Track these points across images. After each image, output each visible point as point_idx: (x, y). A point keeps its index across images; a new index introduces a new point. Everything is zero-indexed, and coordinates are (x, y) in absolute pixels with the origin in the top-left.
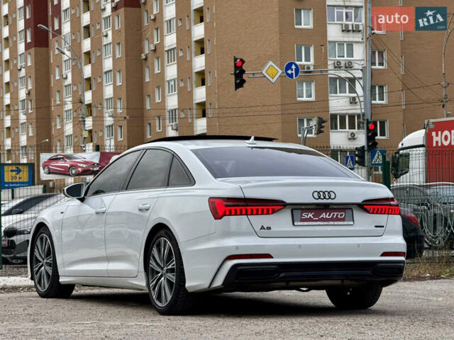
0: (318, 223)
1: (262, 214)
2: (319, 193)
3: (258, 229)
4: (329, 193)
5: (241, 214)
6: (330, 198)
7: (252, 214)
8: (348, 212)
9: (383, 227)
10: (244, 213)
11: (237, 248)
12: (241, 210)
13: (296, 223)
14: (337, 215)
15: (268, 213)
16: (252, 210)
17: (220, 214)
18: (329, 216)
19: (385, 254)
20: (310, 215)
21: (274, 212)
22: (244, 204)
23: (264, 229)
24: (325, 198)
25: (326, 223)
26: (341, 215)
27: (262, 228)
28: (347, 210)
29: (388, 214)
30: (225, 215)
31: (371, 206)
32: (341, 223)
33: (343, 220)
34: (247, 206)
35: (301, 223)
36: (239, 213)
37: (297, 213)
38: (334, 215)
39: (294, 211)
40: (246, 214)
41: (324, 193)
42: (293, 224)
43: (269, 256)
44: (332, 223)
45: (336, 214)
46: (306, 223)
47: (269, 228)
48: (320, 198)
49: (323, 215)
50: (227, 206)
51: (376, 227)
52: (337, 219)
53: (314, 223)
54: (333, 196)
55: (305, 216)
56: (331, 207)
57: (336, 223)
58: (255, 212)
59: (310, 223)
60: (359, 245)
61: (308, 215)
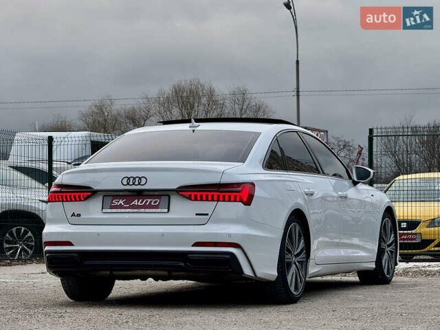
0: (128, 210)
1: (75, 200)
2: (129, 179)
3: (69, 216)
4: (140, 178)
5: (59, 201)
7: (67, 201)
8: (165, 199)
9: (207, 215)
10: (61, 199)
12: (58, 197)
13: (104, 210)
14: (151, 202)
15: (80, 200)
16: (66, 197)
18: (141, 203)
19: (197, 244)
20: (121, 202)
21: (85, 199)
23: (75, 216)
25: (136, 210)
26: (155, 202)
27: (73, 215)
28: (163, 197)
29: (218, 201)
31: (193, 193)
32: (154, 210)
33: (157, 207)
35: (110, 211)
37: (108, 200)
38: (147, 202)
39: (106, 198)
40: (63, 201)
41: (134, 178)
42: (102, 211)
44: (143, 210)
45: (149, 200)
46: (114, 210)
47: (79, 215)
49: (135, 202)
51: (197, 214)
52: (150, 207)
53: (123, 210)
54: (143, 181)
55: (115, 203)
57: (147, 210)
58: (69, 198)
59: (119, 210)
60: (163, 235)
61: (118, 202)
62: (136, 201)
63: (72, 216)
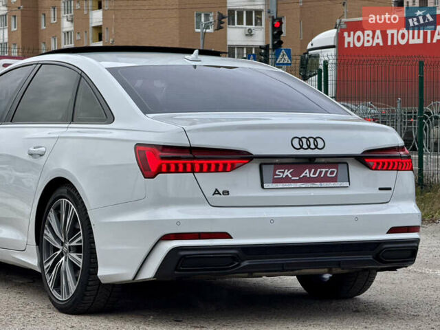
0: (299, 185)
1: (216, 171)
2: (300, 139)
3: (209, 194)
4: (315, 139)
5: (185, 171)
6: (316, 147)
7: (201, 171)
8: (342, 168)
9: (390, 189)
10: (189, 168)
11: (178, 222)
12: (185, 165)
13: (266, 186)
14: (326, 172)
15: (224, 170)
16: (201, 165)
17: (153, 170)
18: (314, 174)
19: (393, 230)
20: (287, 173)
21: (233, 168)
22: (189, 155)
23: (219, 193)
24: (309, 147)
25: (309, 185)
26: (332, 173)
27: (217, 192)
28: (340, 166)
29: (398, 170)
30: (159, 171)
31: (374, 159)
32: (332, 184)
33: (334, 180)
34: (195, 158)
35: (274, 185)
36: (181, 169)
37: (268, 170)
38: (321, 172)
39: (264, 167)
40: (193, 171)
41: (308, 139)
42: (262, 187)
43: (226, 235)
44: (318, 184)
45: (324, 170)
46: (280, 185)
47: (226, 193)
48: (301, 147)
49: (306, 173)
50: (163, 158)
51: (380, 189)
52: (326, 179)
53: (293, 185)
54: (320, 144)
55: (280, 173)
56: (317, 160)
57: (324, 184)
58: (205, 167)
59: (287, 185)
60: (357, 218)
61: (283, 172)
62: (307, 171)
63: (214, 194)
